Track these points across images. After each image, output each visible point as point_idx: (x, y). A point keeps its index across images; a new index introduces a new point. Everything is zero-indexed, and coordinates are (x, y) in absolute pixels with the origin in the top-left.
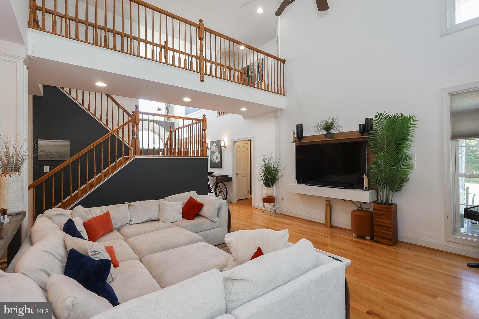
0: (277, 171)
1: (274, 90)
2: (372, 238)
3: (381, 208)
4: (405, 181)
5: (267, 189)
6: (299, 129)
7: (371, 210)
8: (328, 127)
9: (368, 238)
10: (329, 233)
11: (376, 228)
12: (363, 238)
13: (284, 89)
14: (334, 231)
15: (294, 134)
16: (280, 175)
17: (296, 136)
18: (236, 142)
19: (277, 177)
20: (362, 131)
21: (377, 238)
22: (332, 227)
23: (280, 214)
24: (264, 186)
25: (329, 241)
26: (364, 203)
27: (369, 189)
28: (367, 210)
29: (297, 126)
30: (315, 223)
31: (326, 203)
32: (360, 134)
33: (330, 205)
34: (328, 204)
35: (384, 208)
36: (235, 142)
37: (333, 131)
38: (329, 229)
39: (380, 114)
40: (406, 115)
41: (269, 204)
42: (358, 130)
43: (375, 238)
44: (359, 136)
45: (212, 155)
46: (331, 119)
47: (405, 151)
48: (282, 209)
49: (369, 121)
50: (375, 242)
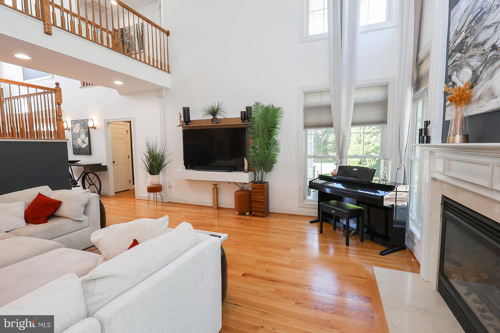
0: (163, 156)
1: (157, 65)
2: (250, 213)
3: (258, 186)
4: (274, 163)
5: (152, 177)
6: (186, 111)
7: (250, 189)
8: (214, 112)
9: (248, 213)
10: (216, 214)
11: (253, 204)
12: (244, 214)
13: (168, 65)
14: (220, 211)
15: (181, 117)
16: (166, 161)
17: (182, 119)
18: (110, 122)
19: (164, 164)
20: (243, 118)
21: (254, 213)
22: (218, 208)
23: (168, 202)
24: (148, 174)
25: (216, 222)
26: (245, 183)
27: (249, 170)
28: (247, 189)
29: (184, 108)
30: (203, 207)
31: (213, 186)
32: (242, 121)
33: (217, 188)
34: (215, 187)
35: (259, 186)
36: (108, 123)
37: (218, 117)
38: (216, 211)
39: (257, 104)
40: (276, 106)
41: (155, 193)
42: (240, 117)
43: (253, 213)
44: (240, 122)
45: (76, 138)
46: (217, 105)
47: (275, 137)
48: (170, 197)
49: (249, 109)
50: (253, 216)
